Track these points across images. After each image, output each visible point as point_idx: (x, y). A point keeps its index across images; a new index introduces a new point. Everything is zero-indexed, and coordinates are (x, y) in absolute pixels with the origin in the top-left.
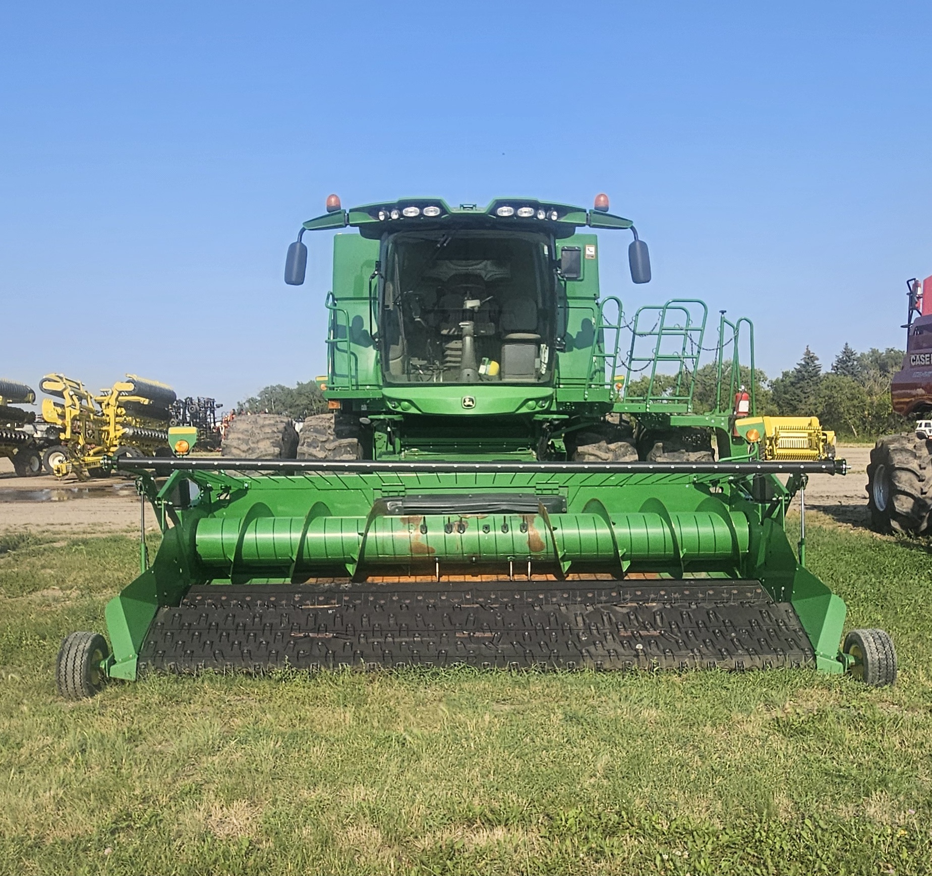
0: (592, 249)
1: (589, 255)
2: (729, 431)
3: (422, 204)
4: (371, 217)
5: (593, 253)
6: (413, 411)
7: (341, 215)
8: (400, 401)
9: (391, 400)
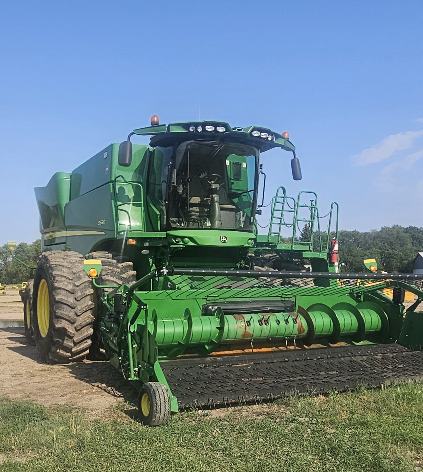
0: (245, 164)
1: (244, 168)
2: (327, 260)
3: (215, 125)
4: (183, 129)
5: (245, 167)
6: (191, 243)
7: (164, 127)
8: (182, 238)
9: (176, 237)
